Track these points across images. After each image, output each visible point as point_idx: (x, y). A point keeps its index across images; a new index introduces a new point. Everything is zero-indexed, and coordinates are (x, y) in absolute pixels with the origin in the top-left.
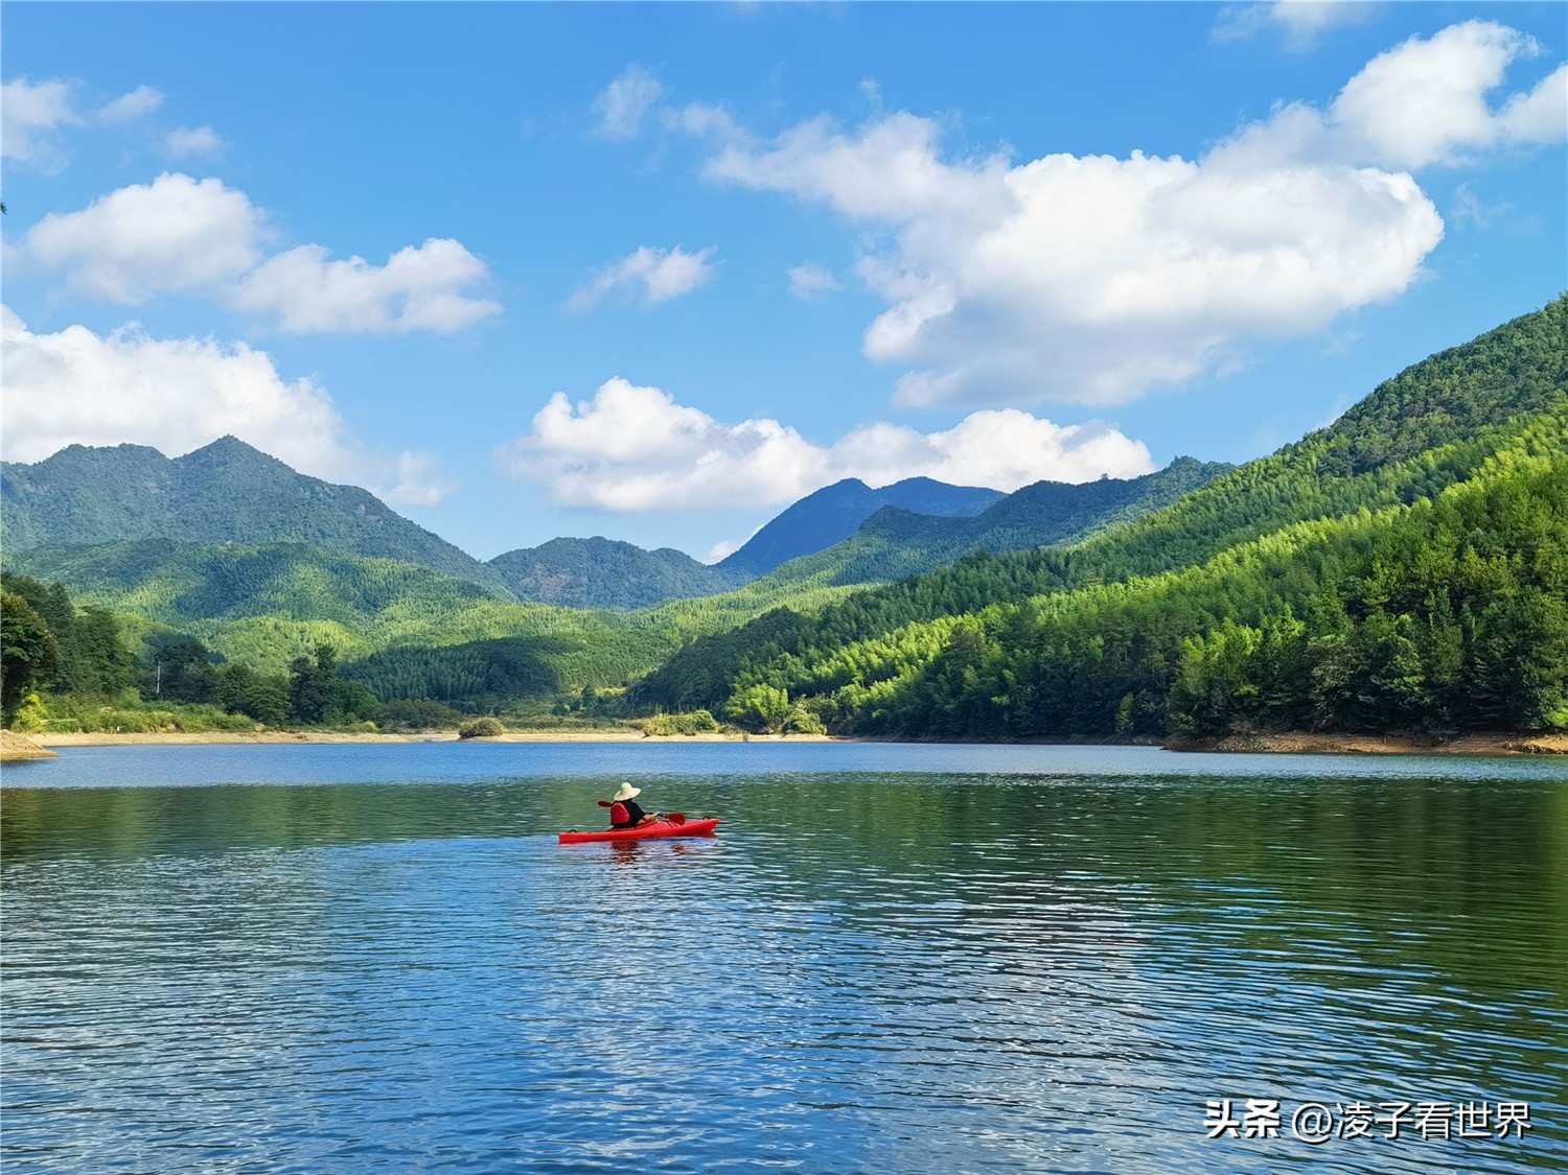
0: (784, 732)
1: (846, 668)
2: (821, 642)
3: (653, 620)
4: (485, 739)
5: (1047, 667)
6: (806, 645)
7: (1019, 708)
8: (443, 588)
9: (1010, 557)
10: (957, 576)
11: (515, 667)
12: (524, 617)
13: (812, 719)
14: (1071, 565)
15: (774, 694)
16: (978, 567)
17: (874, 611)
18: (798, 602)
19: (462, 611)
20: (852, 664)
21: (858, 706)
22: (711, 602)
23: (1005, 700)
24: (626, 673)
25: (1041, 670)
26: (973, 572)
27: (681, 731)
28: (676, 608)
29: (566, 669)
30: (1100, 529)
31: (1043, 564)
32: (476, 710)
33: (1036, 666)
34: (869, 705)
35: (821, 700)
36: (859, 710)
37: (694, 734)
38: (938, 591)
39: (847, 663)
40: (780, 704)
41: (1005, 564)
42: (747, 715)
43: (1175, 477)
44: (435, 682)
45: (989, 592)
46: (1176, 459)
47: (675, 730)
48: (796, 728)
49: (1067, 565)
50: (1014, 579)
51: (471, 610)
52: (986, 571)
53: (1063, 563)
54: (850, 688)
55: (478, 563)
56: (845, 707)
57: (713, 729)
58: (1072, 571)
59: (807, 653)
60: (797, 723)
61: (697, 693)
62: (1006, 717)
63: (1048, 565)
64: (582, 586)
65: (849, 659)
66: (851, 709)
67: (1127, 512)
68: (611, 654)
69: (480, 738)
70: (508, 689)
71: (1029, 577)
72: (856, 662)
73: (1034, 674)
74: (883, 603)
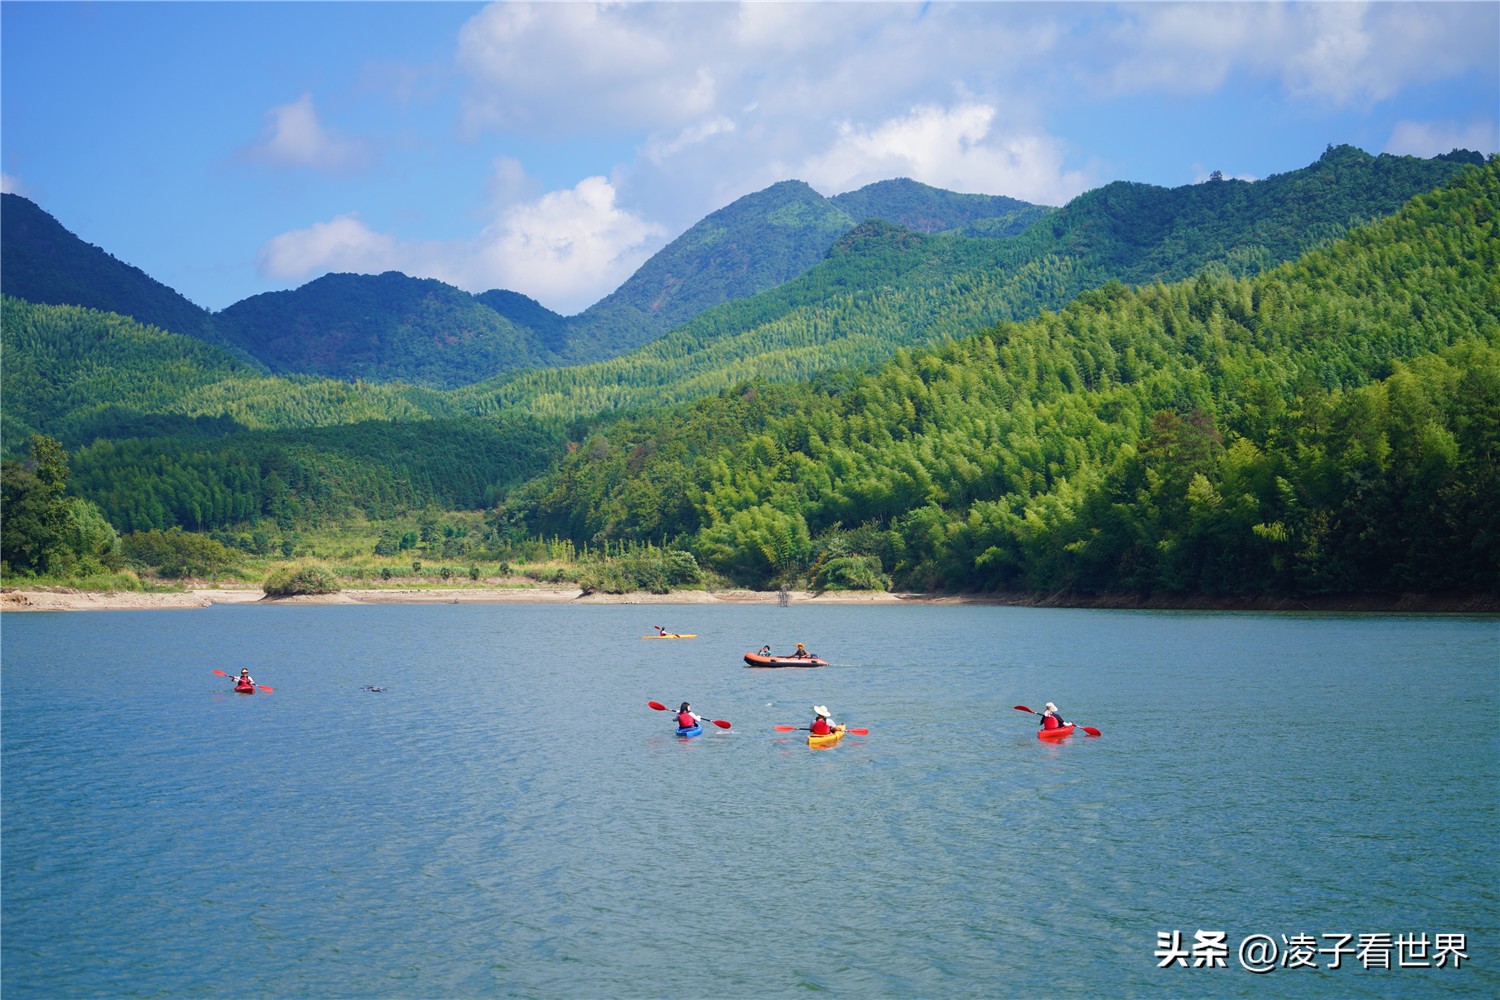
0: (820, 587)
1: (909, 479)
2: (853, 435)
3: (499, 402)
4: (312, 599)
5: (1357, 476)
6: (825, 440)
7: (1305, 546)
8: (161, 353)
9: (1160, 294)
10: (1077, 323)
11: (306, 477)
12: (294, 398)
13: (870, 566)
14: (1265, 304)
15: (782, 522)
16: (1108, 310)
17: (941, 382)
18: (734, 373)
19: (191, 389)
20: (922, 471)
21: (943, 544)
22: (592, 373)
23: (1276, 531)
24: (482, 488)
25: (1345, 481)
26: (1103, 318)
27: (643, 585)
28: (535, 383)
29: (386, 480)
30: (1215, 258)
31: (1218, 305)
32: (254, 547)
33: (1334, 476)
34: (969, 542)
35: (870, 532)
36: (944, 550)
37: (666, 592)
38: (1043, 349)
39: (912, 471)
40: (797, 542)
41: (1153, 305)
42: (741, 558)
43: (1332, 177)
44: (174, 503)
45: (1131, 351)
46: (1330, 149)
47: (634, 584)
48: (842, 581)
49: (1256, 306)
50: (1170, 330)
51: (207, 387)
52: (1124, 314)
53: (1248, 303)
54: (922, 513)
55: (205, 313)
56: (919, 544)
57: (698, 582)
58: (1267, 317)
59: (831, 455)
60: (843, 571)
61: (633, 520)
62: (1277, 562)
63: (1225, 306)
64: (369, 349)
65: (916, 464)
66: (930, 549)
67: (1259, 231)
68: (458, 456)
69: (303, 598)
70: (295, 513)
71: (1196, 327)
72: (930, 467)
73: (1327, 489)
74: (955, 370)
